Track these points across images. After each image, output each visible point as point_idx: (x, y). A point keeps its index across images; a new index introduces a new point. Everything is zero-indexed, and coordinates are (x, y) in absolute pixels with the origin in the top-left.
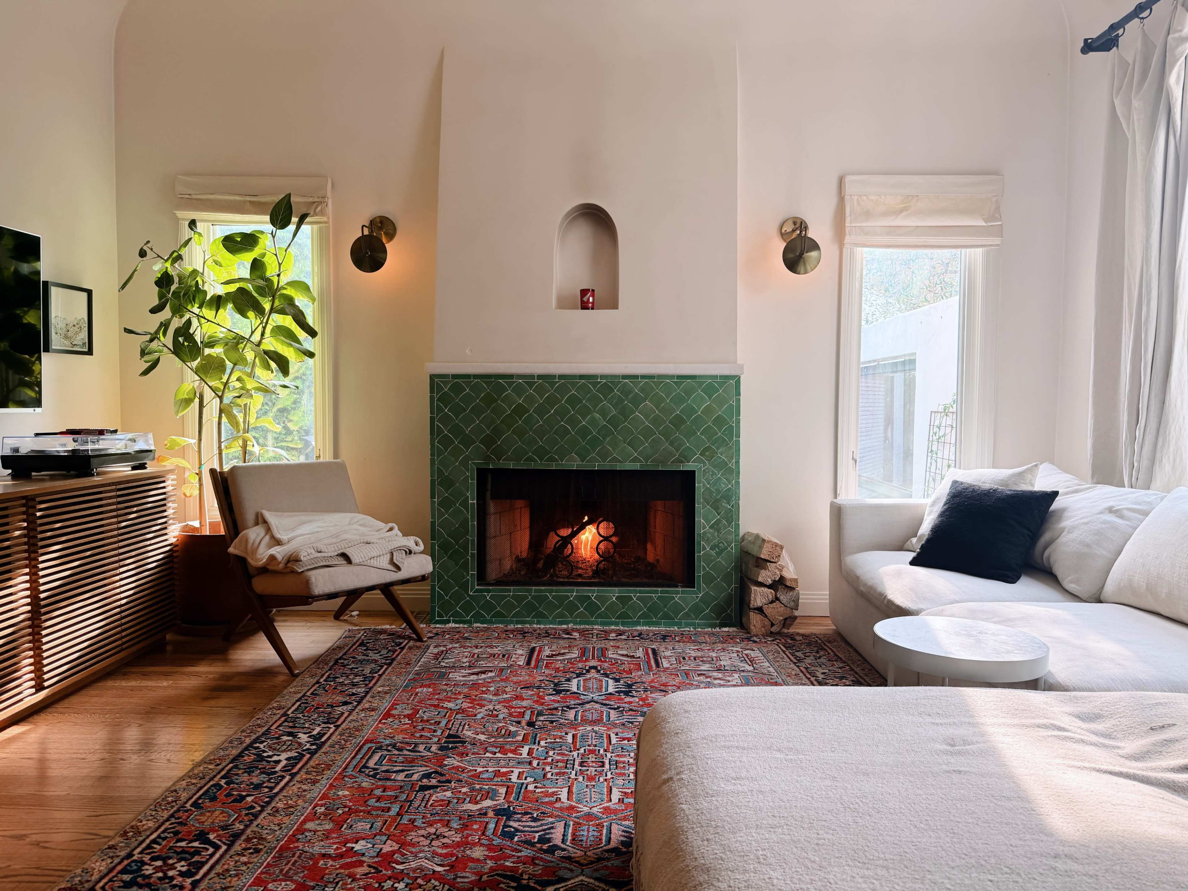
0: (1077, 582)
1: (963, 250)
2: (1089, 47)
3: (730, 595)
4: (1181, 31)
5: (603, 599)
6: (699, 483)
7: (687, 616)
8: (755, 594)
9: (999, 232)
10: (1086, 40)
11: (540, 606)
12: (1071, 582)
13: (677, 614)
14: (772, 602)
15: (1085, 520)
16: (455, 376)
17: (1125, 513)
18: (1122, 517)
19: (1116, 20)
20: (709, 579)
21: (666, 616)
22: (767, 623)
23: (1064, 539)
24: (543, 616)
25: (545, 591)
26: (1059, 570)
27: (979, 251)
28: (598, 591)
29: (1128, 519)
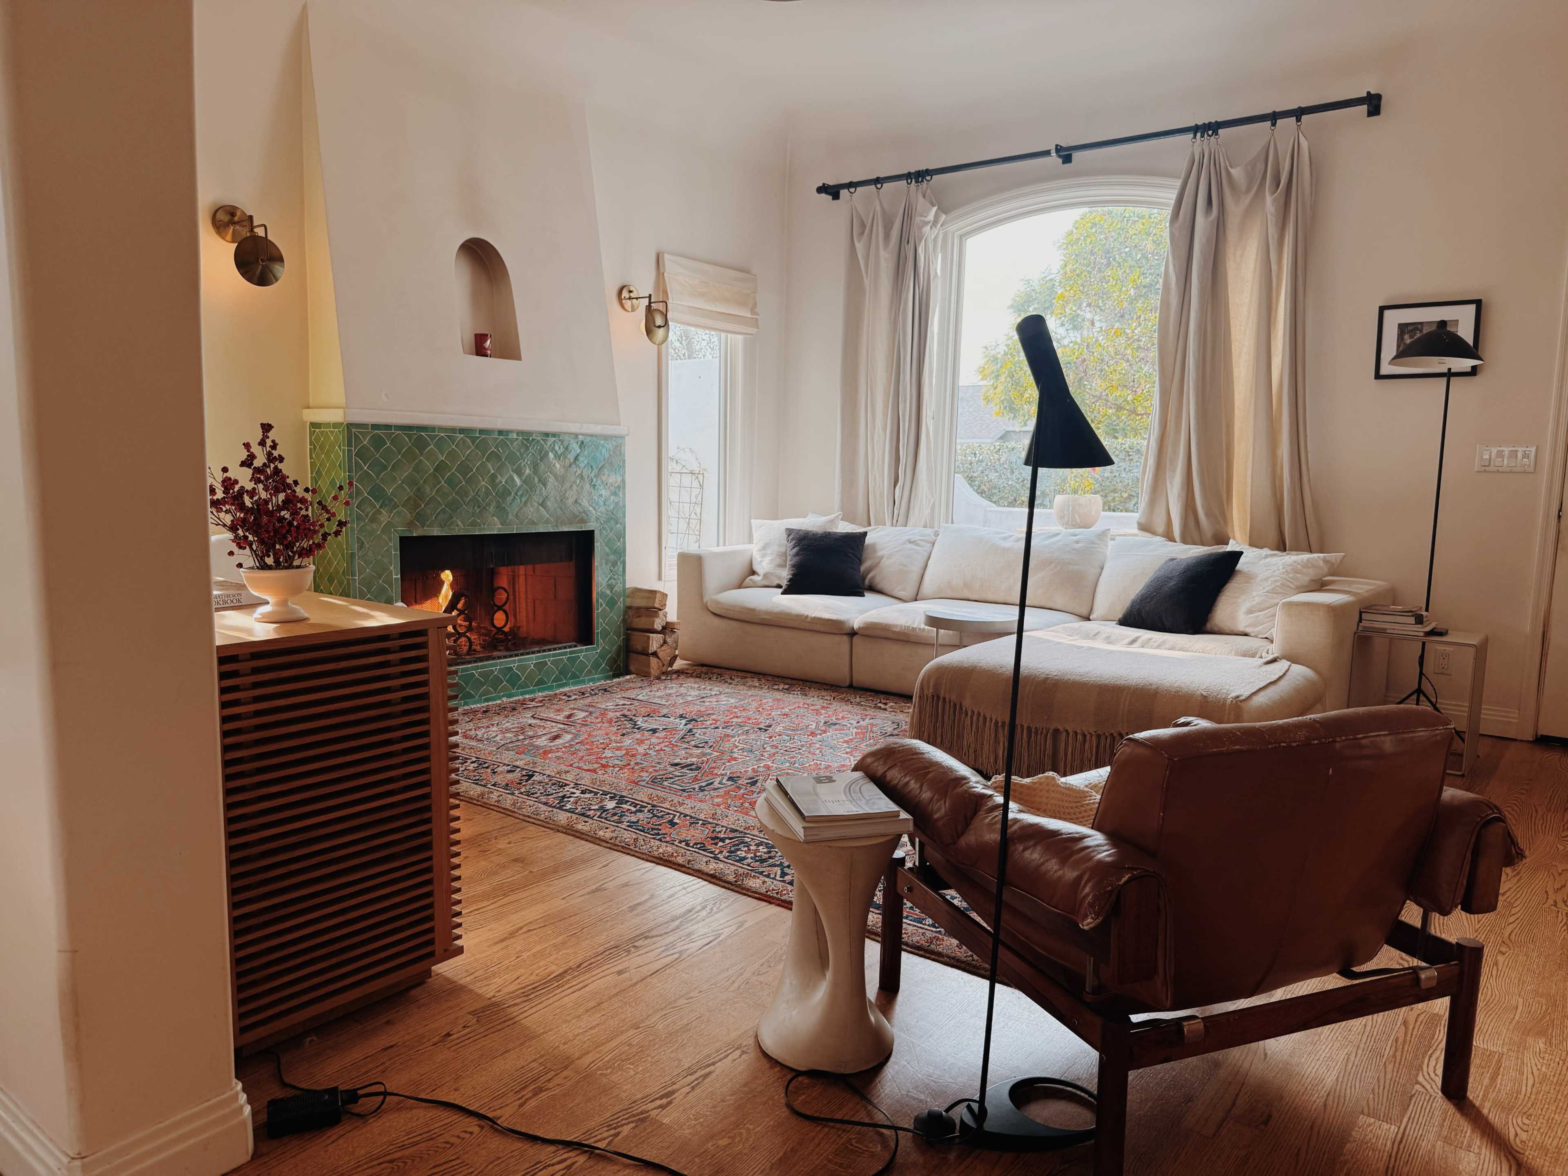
0: (903, 590)
1: (729, 335)
2: (823, 189)
3: (620, 646)
4: (926, 217)
5: (522, 668)
6: (597, 542)
7: (589, 672)
8: (652, 640)
9: (755, 323)
10: (824, 184)
11: (467, 686)
12: (900, 590)
13: (581, 672)
14: (662, 646)
15: (897, 549)
16: (375, 427)
17: (919, 542)
18: (918, 545)
19: (854, 180)
20: (606, 634)
21: (574, 676)
22: (661, 664)
23: (885, 563)
24: (472, 697)
25: (473, 669)
26: (882, 585)
27: (740, 337)
28: (519, 661)
29: (922, 547)
